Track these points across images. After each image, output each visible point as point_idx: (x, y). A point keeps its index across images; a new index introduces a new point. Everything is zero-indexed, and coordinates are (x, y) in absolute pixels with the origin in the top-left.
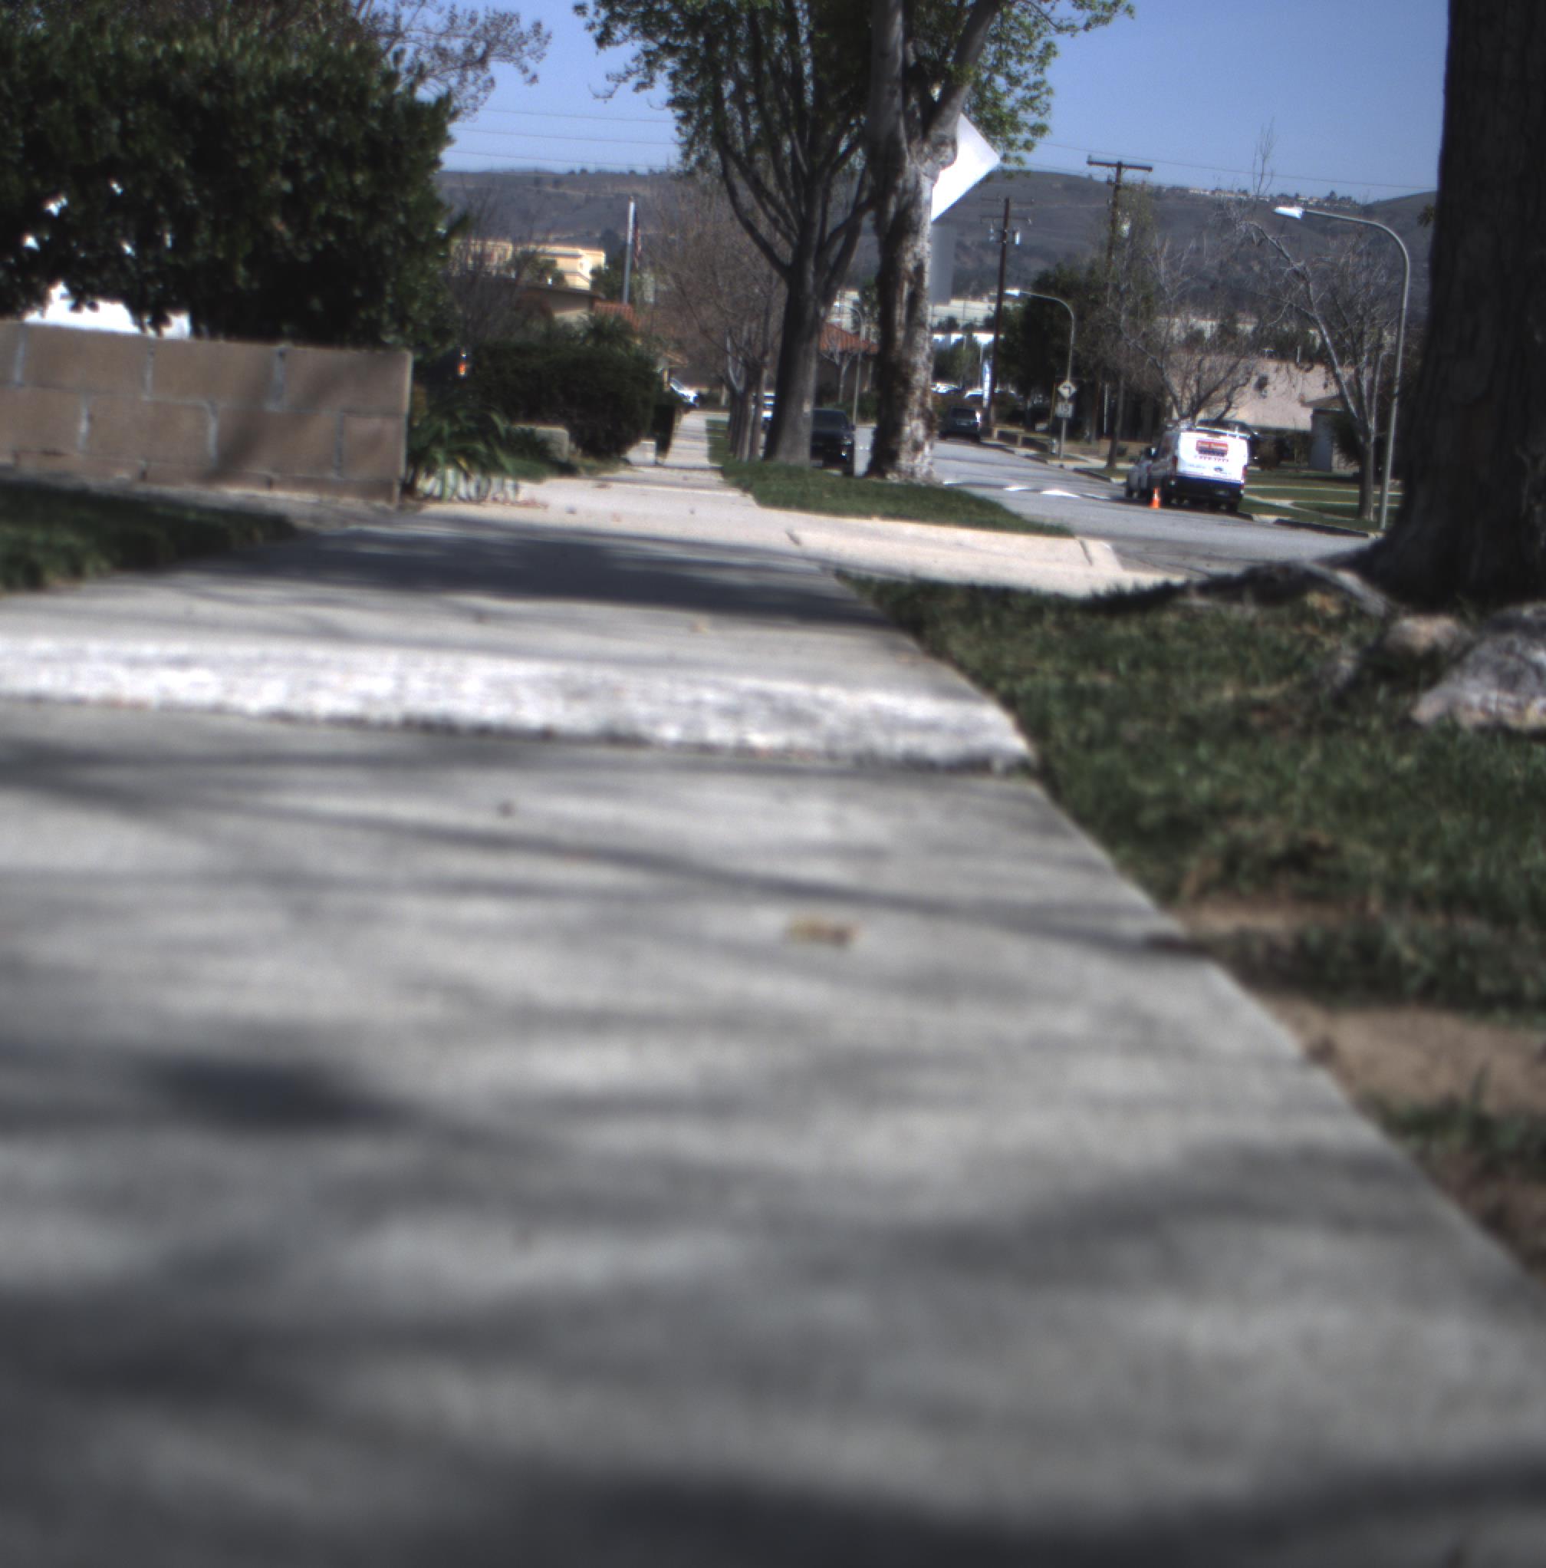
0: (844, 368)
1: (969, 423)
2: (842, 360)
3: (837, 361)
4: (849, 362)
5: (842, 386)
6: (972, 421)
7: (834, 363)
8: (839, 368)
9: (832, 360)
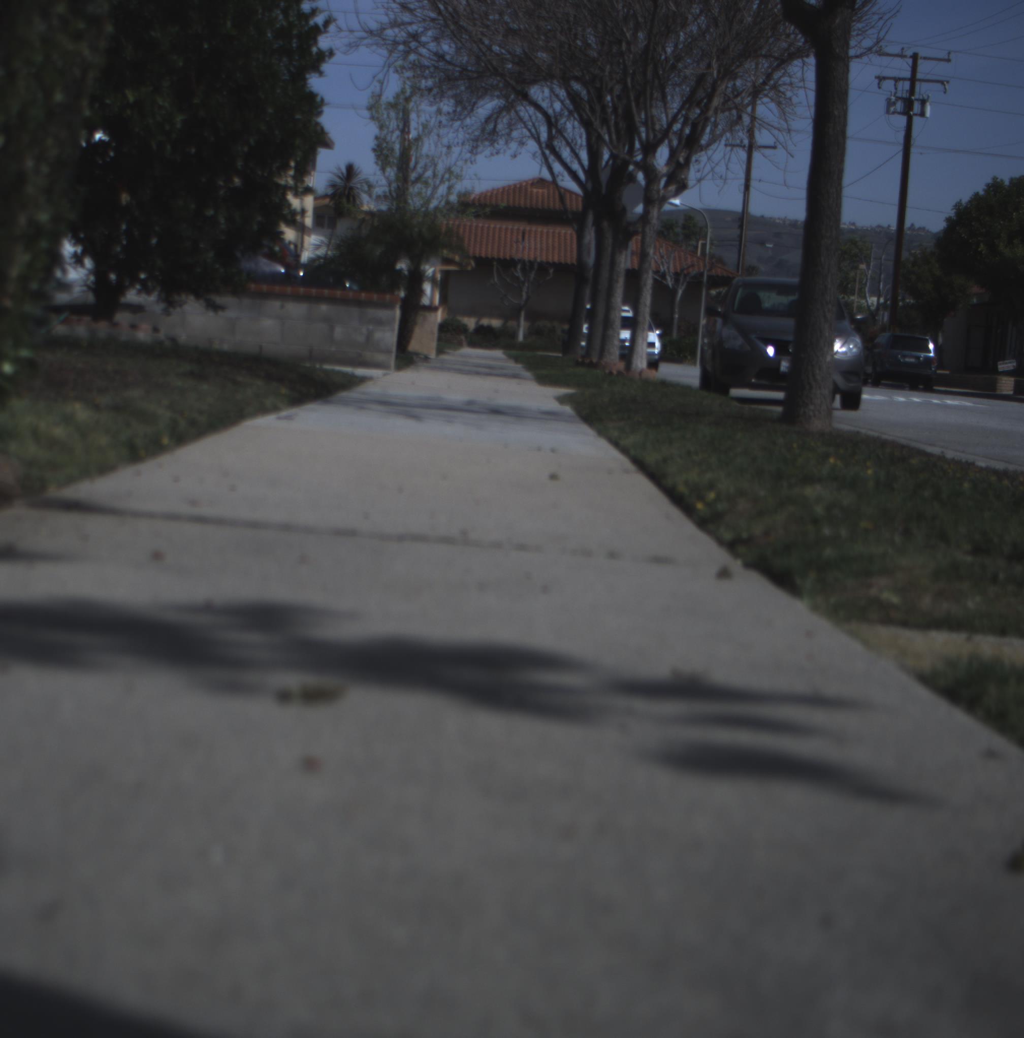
0: (680, 292)
1: (918, 358)
2: (677, 281)
3: (670, 282)
4: (685, 284)
5: (677, 316)
6: (923, 355)
7: (667, 286)
8: (674, 292)
9: (664, 282)
